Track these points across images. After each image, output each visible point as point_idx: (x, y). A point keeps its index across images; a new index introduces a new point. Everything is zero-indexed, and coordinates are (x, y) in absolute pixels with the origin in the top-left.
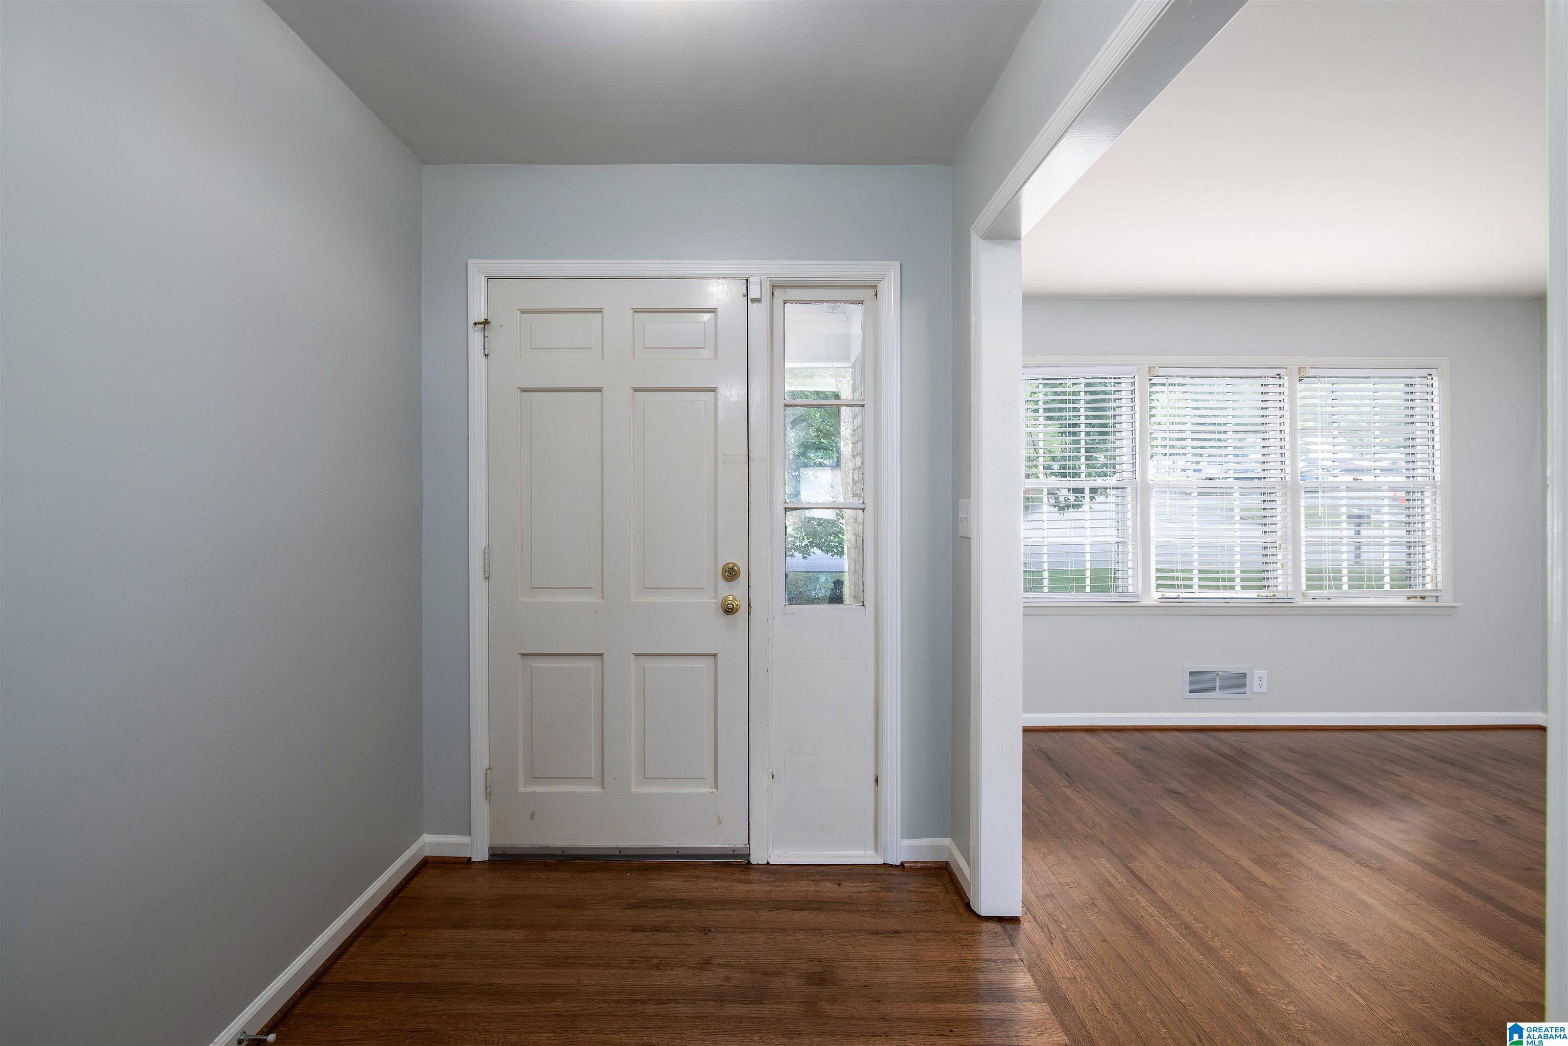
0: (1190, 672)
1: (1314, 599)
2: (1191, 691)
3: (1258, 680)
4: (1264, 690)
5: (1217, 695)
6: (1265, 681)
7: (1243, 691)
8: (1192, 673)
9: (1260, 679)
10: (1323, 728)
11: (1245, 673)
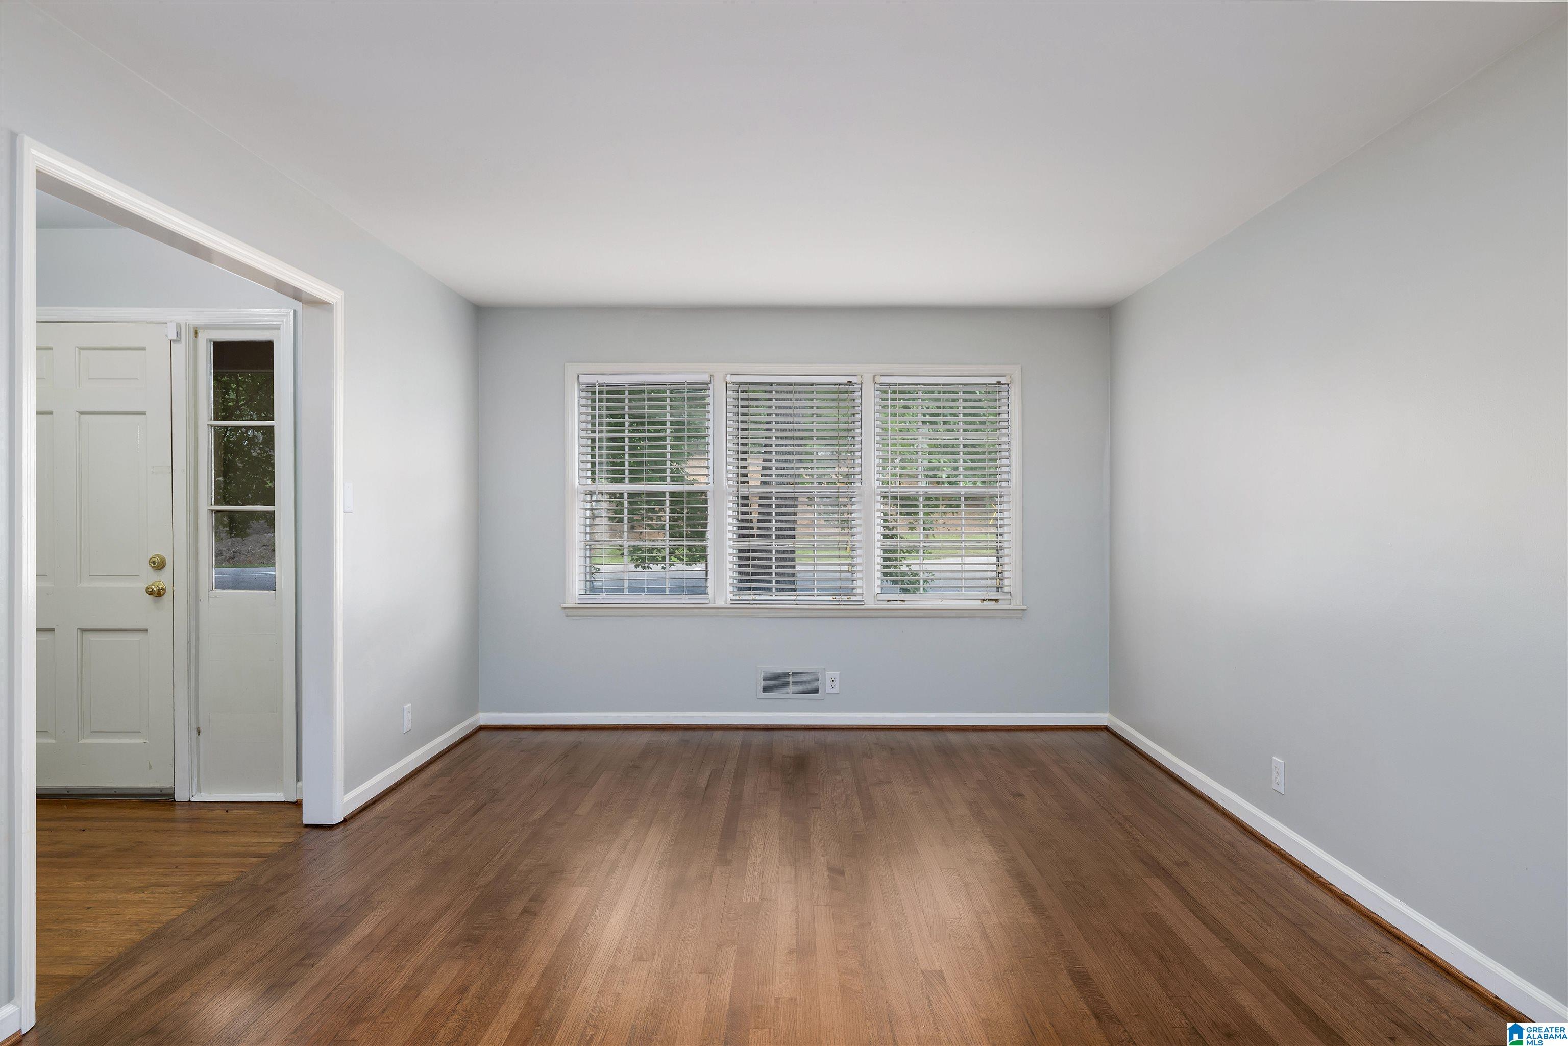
0: (764, 673)
1: (888, 601)
2: (765, 691)
3: (830, 680)
4: (836, 690)
5: (790, 695)
6: (837, 683)
7: (816, 692)
8: (765, 674)
9: (833, 679)
10: (892, 727)
11: (817, 674)
